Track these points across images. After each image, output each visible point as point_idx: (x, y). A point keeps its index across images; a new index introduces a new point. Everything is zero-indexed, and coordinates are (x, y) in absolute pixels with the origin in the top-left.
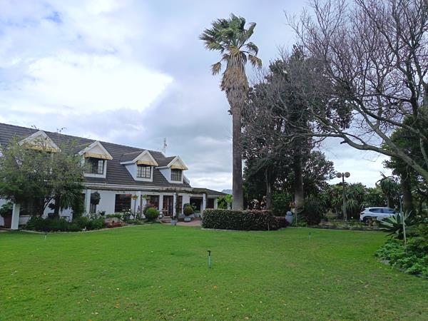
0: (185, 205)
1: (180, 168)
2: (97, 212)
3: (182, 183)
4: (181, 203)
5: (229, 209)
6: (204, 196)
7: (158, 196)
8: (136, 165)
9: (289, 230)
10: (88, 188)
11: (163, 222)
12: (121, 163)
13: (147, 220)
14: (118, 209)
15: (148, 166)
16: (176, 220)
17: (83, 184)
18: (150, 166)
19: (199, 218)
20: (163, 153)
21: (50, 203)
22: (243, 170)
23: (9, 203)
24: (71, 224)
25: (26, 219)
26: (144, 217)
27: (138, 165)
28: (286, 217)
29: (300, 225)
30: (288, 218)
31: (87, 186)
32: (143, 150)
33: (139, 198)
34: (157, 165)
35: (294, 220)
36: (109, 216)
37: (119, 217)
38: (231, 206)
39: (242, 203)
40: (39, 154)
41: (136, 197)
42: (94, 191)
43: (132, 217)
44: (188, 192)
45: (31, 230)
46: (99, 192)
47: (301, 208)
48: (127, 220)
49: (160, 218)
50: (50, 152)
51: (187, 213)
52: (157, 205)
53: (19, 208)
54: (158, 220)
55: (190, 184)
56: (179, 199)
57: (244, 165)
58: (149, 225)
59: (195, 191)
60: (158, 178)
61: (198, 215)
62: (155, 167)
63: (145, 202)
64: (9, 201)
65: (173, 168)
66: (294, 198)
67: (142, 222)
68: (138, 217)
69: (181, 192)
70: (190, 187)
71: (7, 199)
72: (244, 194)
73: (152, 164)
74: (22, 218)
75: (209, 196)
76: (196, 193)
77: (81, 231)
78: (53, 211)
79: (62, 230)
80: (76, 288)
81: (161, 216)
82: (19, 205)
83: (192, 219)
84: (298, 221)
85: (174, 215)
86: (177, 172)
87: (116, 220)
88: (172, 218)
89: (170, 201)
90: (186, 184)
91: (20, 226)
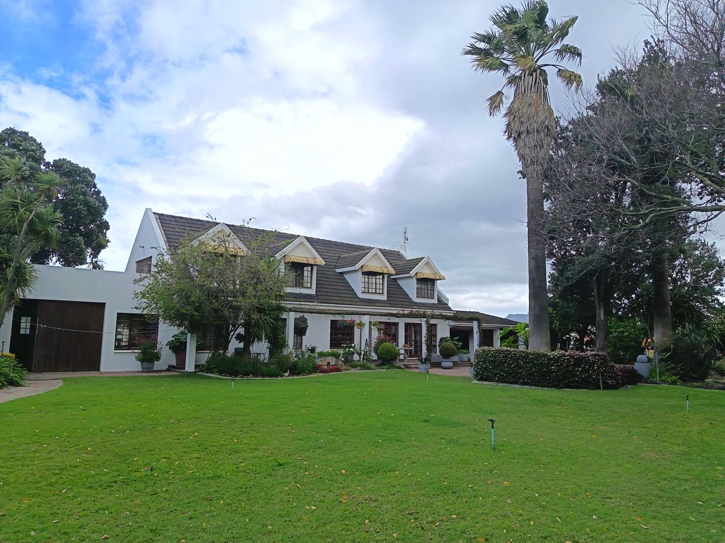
0: (441, 340)
1: (433, 277)
2: (304, 348)
3: (435, 301)
4: (435, 335)
5: (522, 348)
6: (475, 324)
7: (396, 324)
8: (360, 273)
9: (642, 389)
10: (291, 310)
11: (407, 367)
12: (338, 271)
13: (380, 362)
14: (334, 343)
15: (379, 274)
16: (428, 365)
17: (283, 303)
18: (383, 274)
19: (468, 363)
20: (402, 252)
21: (237, 332)
22: (548, 279)
23: (182, 333)
24: (267, 365)
25: (206, 356)
26: (375, 357)
27: (364, 273)
28: (636, 366)
29: (664, 382)
30: (640, 366)
31: (289, 306)
32: (370, 249)
33: (367, 327)
34: (394, 272)
35: (652, 371)
36: (321, 355)
37: (337, 356)
38: (526, 344)
39: (547, 339)
40: (221, 259)
41: (361, 325)
42: (299, 315)
43: (356, 357)
44: (447, 318)
45: (212, 373)
46: (306, 316)
47: (667, 350)
48: (348, 361)
49: (401, 360)
50: (235, 256)
51: (447, 354)
52: (395, 338)
53: (195, 339)
54: (398, 364)
55: (450, 305)
56: (432, 328)
57: (549, 270)
58: (383, 371)
59: (459, 316)
60: (396, 295)
61: (465, 357)
62: (389, 275)
63: (375, 334)
64: (182, 329)
65: (420, 276)
66: (652, 329)
67: (373, 366)
68: (367, 357)
69: (433, 317)
70: (449, 309)
71: (179, 326)
72: (551, 323)
73: (385, 271)
74: (199, 355)
75: (484, 325)
76: (461, 320)
77: (282, 376)
78: (241, 345)
79: (255, 374)
80: (280, 465)
81: (402, 357)
82: (195, 335)
83: (456, 364)
84: (661, 374)
85: (424, 356)
86: (427, 283)
87: (332, 361)
88: (421, 360)
89: (416, 332)
90: (442, 304)
91: (197, 366)
